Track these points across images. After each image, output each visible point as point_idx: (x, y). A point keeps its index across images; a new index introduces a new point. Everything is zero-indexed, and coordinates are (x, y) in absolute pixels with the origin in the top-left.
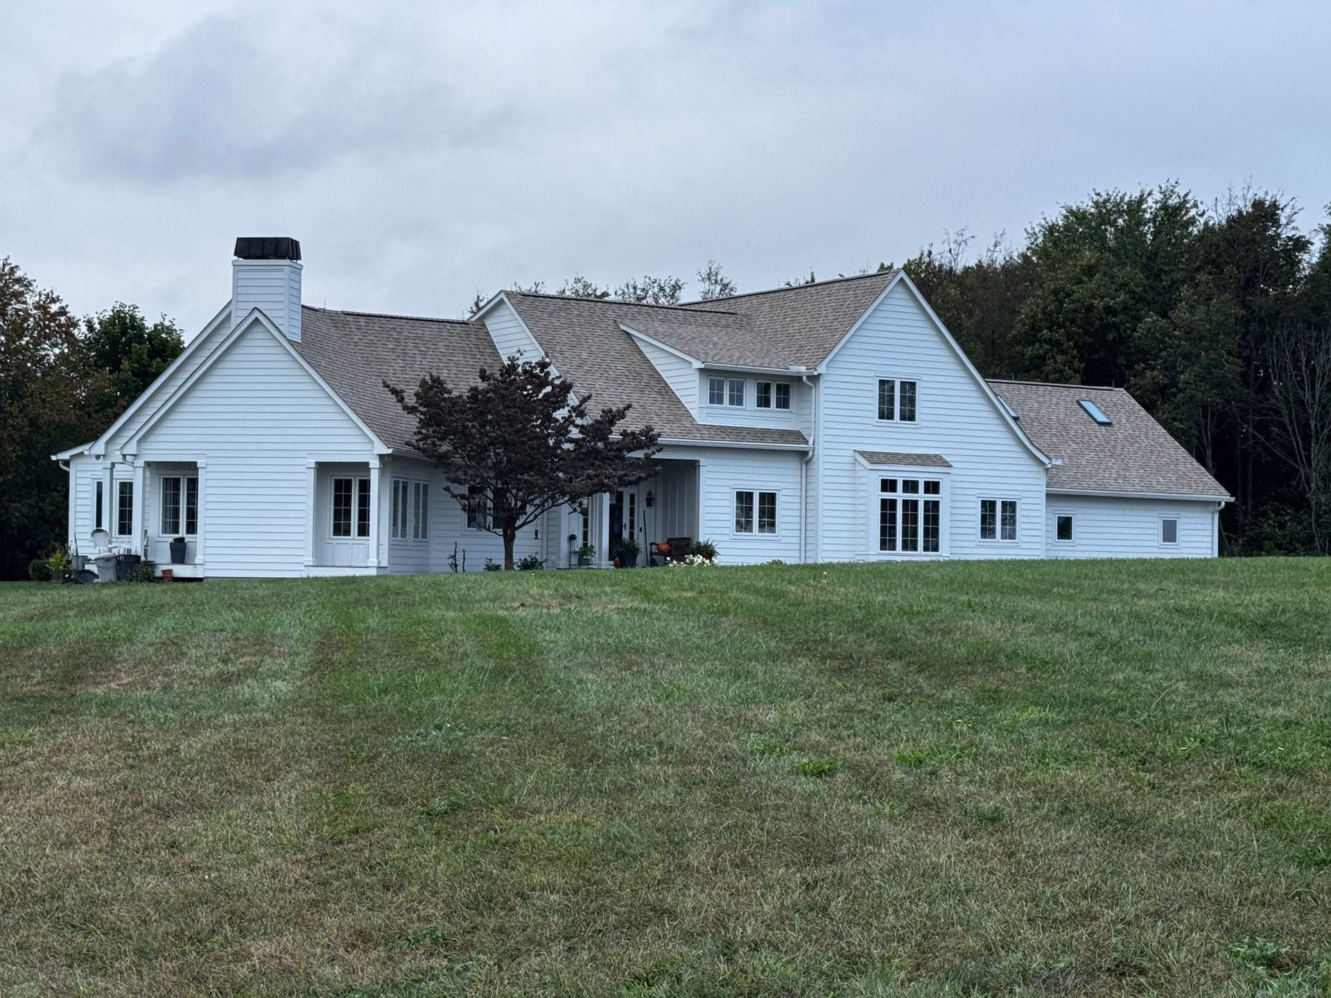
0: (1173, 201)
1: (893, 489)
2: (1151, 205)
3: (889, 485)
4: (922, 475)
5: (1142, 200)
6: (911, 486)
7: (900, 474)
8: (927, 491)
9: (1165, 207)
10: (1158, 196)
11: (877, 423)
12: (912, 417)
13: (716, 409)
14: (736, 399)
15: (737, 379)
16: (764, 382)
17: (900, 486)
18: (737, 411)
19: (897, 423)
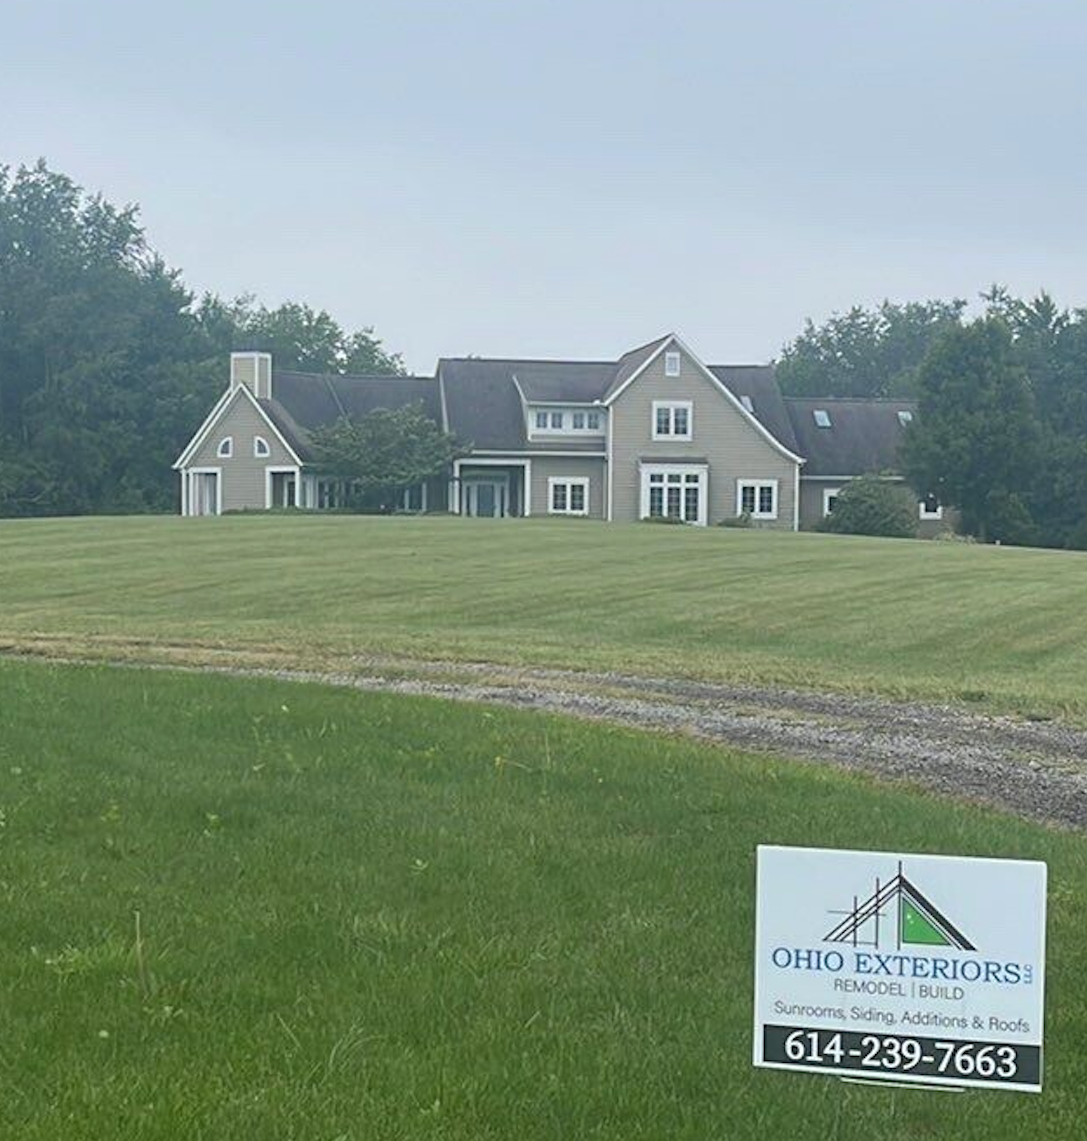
1: (661, 480)
3: (657, 477)
4: (684, 470)
6: (674, 478)
7: (666, 470)
8: (688, 481)
11: (656, 437)
12: (685, 432)
13: (541, 431)
14: (557, 424)
15: (557, 411)
16: (578, 412)
17: (666, 478)
18: (557, 432)
19: (672, 436)
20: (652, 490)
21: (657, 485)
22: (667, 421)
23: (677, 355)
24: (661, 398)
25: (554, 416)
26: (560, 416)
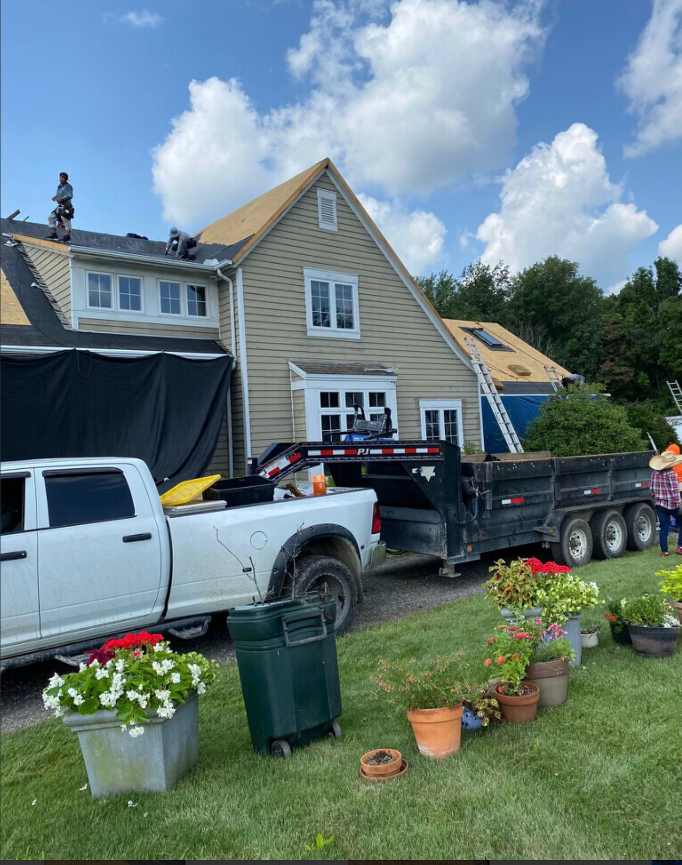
0: (445, 279)
1: (335, 403)
2: (436, 282)
3: (329, 399)
4: (366, 386)
5: (432, 279)
6: (354, 399)
7: (342, 385)
8: (372, 404)
9: (442, 282)
10: (438, 277)
11: (315, 332)
12: (350, 325)
13: (100, 313)
14: (131, 301)
15: (129, 275)
16: (170, 280)
17: (342, 400)
18: (129, 316)
19: (333, 331)
20: (325, 419)
21: (330, 411)
22: (326, 308)
23: (332, 196)
24: (316, 264)
25: (123, 283)
26: (136, 286)
